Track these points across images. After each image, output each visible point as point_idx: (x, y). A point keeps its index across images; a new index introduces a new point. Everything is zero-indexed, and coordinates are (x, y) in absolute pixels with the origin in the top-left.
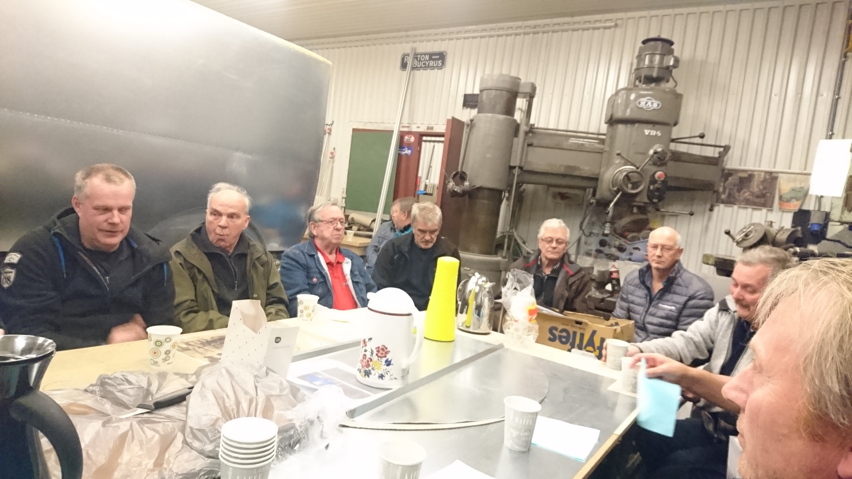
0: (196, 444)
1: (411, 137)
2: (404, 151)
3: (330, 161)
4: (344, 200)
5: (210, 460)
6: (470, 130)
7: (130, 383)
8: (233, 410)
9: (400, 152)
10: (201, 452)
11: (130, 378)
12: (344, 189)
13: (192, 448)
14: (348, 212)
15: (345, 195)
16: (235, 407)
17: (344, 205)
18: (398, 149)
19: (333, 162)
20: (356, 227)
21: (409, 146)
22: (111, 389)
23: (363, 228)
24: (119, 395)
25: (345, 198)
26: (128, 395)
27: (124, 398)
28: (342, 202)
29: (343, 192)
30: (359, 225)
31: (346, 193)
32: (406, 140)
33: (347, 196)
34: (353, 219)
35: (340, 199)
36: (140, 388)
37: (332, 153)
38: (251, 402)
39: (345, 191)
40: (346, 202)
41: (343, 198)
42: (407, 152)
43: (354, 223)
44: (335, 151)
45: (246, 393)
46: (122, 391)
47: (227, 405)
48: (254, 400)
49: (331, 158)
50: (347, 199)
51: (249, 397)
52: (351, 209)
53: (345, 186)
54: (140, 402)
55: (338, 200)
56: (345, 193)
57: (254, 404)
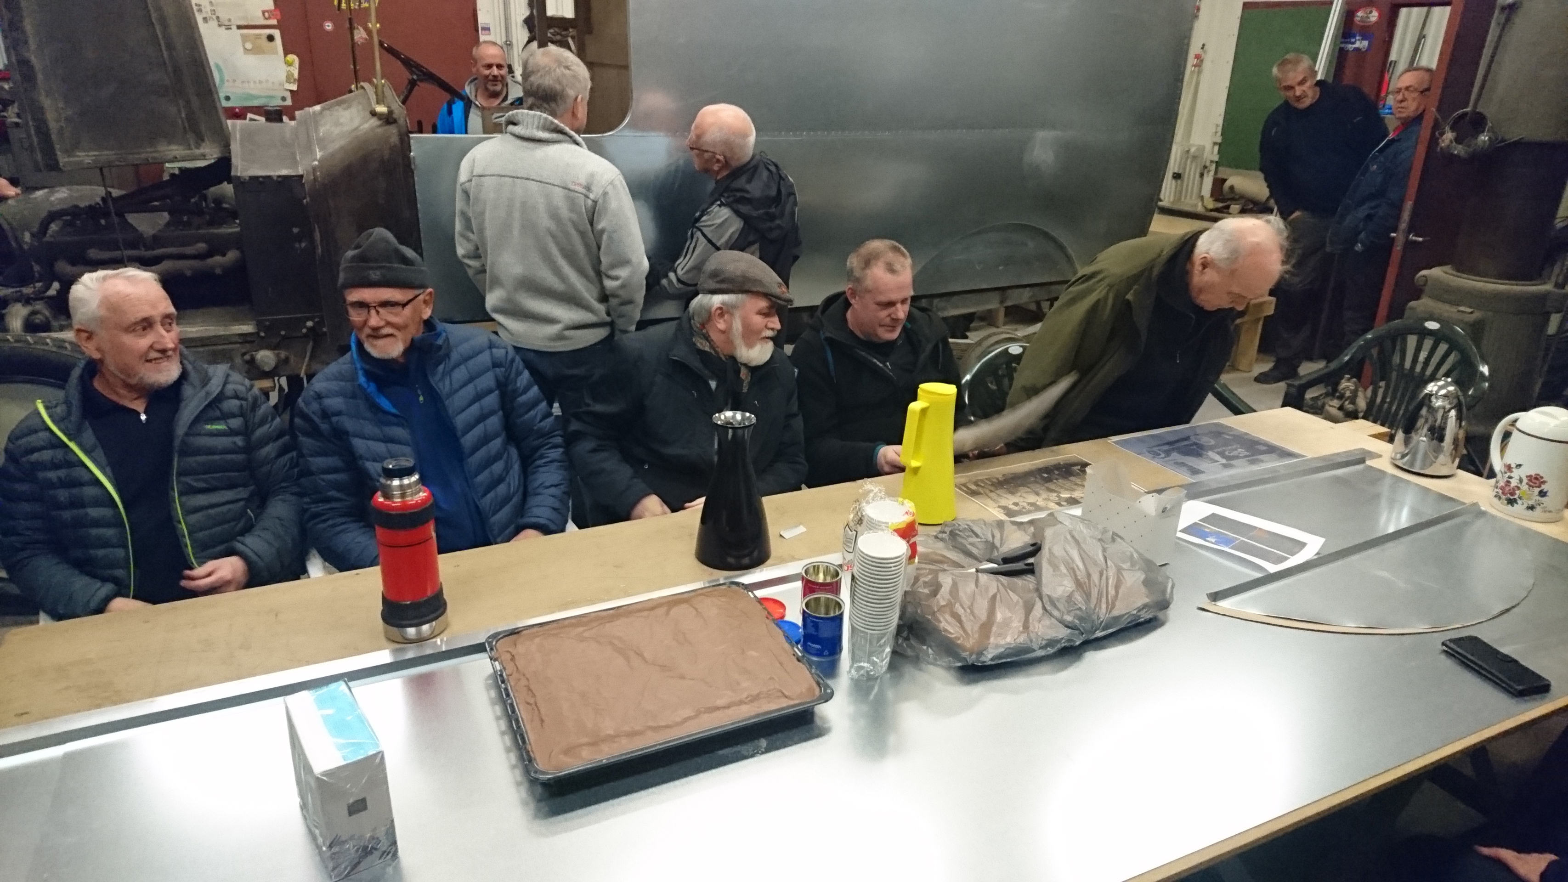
0: (1056, 613)
1: (1371, 12)
2: (1354, 43)
3: (1192, 72)
4: (1216, 148)
5: (1069, 631)
6: (1508, 20)
7: (977, 536)
8: (1085, 583)
9: (1343, 46)
10: (1062, 622)
11: (976, 529)
12: (1217, 126)
13: (1051, 615)
14: (1223, 172)
15: (1219, 139)
16: (1086, 580)
17: (1216, 158)
18: (1340, 39)
19: (1199, 73)
20: (1237, 206)
21: (1366, 32)
22: (963, 541)
23: (1251, 206)
24: (969, 547)
25: (1220, 144)
26: (977, 548)
27: (975, 551)
28: (1212, 153)
29: (1216, 132)
30: (1243, 201)
31: (1222, 135)
32: (1359, 19)
33: (1222, 140)
34: (1232, 188)
35: (1208, 146)
36: (987, 542)
37: (1197, 57)
38: (1101, 574)
39: (1220, 129)
40: (1219, 152)
41: (1215, 144)
42: (1361, 44)
43: (1233, 199)
44: (1205, 52)
45: (1095, 563)
46: (972, 544)
47: (1079, 578)
48: (1105, 572)
49: (1195, 66)
50: (1223, 147)
51: (1099, 569)
52: (1230, 166)
53: (1220, 121)
54: (987, 558)
55: (1203, 148)
56: (1219, 134)
57: (1104, 577)
